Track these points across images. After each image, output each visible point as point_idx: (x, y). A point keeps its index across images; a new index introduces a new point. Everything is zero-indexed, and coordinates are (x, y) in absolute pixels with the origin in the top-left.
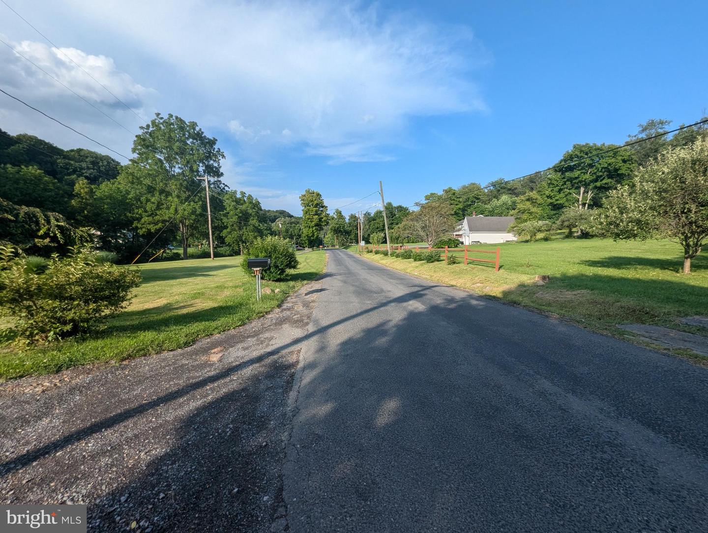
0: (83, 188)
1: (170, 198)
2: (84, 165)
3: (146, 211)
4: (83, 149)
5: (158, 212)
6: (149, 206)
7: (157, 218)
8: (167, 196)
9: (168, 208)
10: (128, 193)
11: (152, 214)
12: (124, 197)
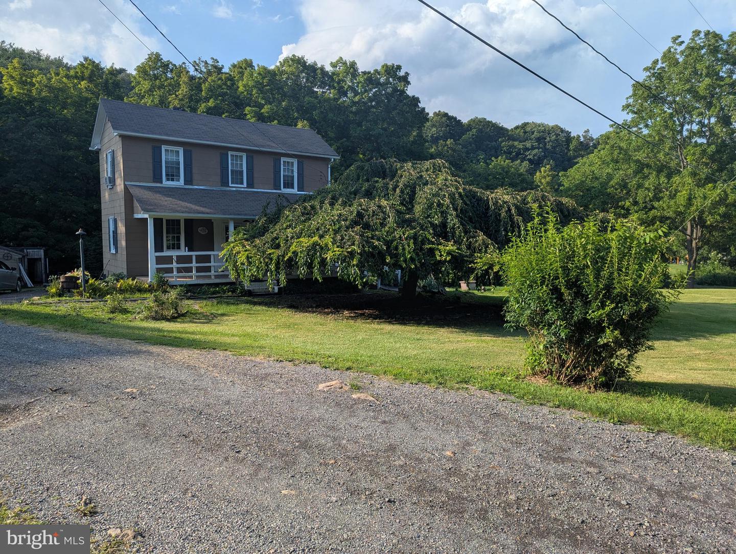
0: (545, 177)
1: (676, 179)
2: (528, 145)
3: (636, 203)
4: (528, 123)
5: (656, 204)
6: (641, 195)
7: (653, 213)
8: (669, 177)
9: (673, 196)
10: (610, 177)
11: (646, 207)
12: (605, 185)
